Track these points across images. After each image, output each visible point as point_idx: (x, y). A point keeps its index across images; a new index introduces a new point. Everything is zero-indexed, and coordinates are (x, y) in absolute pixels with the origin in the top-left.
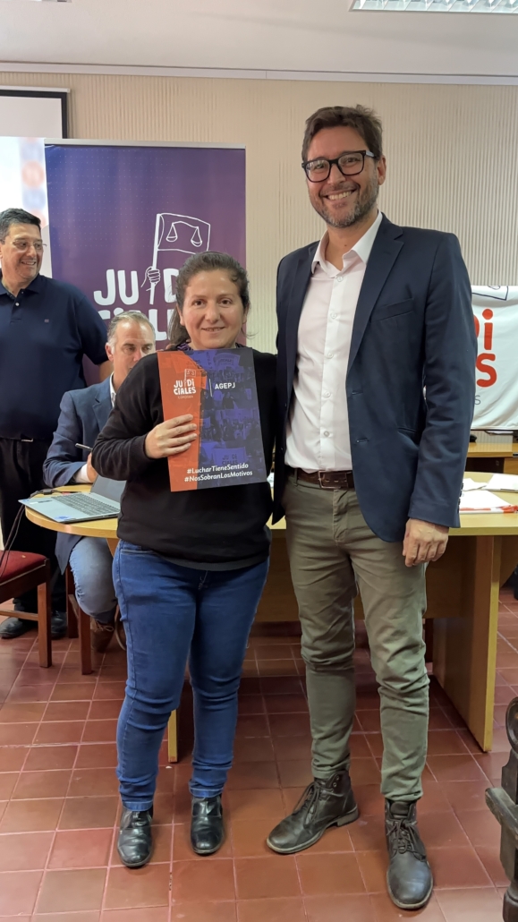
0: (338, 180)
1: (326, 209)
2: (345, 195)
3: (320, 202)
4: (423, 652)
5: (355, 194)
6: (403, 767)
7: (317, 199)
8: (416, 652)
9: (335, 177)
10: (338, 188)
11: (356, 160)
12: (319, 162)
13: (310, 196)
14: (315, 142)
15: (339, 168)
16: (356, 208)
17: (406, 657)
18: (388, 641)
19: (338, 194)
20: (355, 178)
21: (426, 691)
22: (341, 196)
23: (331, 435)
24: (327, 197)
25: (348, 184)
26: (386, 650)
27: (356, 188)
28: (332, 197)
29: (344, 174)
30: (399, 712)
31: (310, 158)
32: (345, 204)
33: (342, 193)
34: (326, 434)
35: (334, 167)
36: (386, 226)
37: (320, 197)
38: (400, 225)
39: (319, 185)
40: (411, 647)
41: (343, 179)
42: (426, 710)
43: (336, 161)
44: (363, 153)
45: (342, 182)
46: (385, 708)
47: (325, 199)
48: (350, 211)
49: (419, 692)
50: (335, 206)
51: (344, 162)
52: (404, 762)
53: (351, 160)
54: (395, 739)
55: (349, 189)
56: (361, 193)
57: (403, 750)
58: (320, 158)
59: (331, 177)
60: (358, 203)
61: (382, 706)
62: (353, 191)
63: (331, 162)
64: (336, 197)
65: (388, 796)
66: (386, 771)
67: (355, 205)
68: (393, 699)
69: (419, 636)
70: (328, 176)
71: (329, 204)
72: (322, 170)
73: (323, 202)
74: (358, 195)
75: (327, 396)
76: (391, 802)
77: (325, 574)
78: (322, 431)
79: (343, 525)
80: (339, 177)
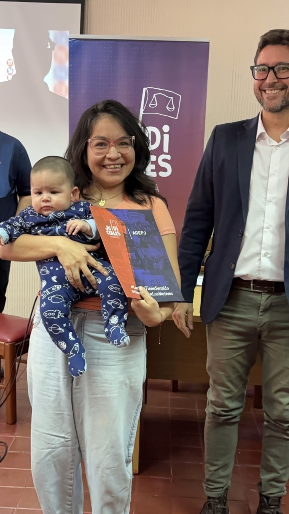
0: (272, 81)
1: (263, 99)
2: (276, 91)
3: (259, 93)
5: (283, 92)
7: (258, 91)
9: (271, 78)
10: (272, 86)
11: (287, 69)
12: (261, 67)
13: (254, 88)
15: (275, 73)
16: (283, 101)
19: (271, 90)
20: (284, 81)
22: (273, 92)
24: (265, 91)
25: (279, 85)
27: (284, 88)
28: (267, 92)
29: (277, 78)
32: (274, 98)
33: (274, 90)
35: (271, 72)
37: (260, 90)
39: (261, 82)
41: (276, 81)
43: (272, 68)
45: (275, 83)
47: (263, 92)
50: (269, 98)
51: (278, 70)
53: (283, 69)
55: (280, 88)
57: (280, 464)
58: (263, 65)
59: (268, 79)
60: (285, 98)
62: (282, 89)
63: (270, 68)
64: (270, 92)
67: (282, 99)
70: (267, 77)
71: (265, 96)
72: (263, 72)
73: (261, 94)
74: (286, 92)
75: (268, 228)
76: (268, 498)
77: (242, 351)
78: (263, 252)
79: (265, 318)
80: (274, 79)
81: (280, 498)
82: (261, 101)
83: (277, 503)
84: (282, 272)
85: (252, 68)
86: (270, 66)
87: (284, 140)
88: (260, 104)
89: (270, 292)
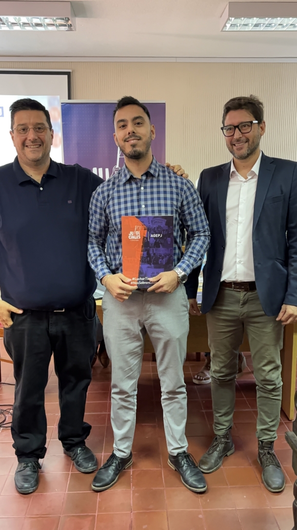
0: (238, 137)
1: (234, 150)
2: (242, 144)
3: (231, 147)
4: (280, 369)
5: (247, 144)
6: (269, 426)
7: (230, 145)
8: (278, 370)
9: (237, 134)
10: (238, 140)
11: (248, 125)
12: (229, 127)
14: (228, 117)
15: (240, 130)
16: (248, 150)
17: (273, 373)
18: (265, 366)
19: (239, 144)
20: (247, 135)
21: (281, 388)
22: (240, 144)
23: (242, 263)
24: (234, 145)
25: (244, 139)
26: (264, 371)
27: (247, 141)
28: (236, 145)
29: (242, 133)
30: (267, 399)
31: (226, 125)
34: (240, 262)
35: (237, 129)
36: (264, 158)
37: (231, 145)
38: (271, 156)
39: (230, 138)
40: (276, 368)
41: (241, 136)
42: (280, 398)
43: (237, 127)
44: (251, 122)
45: (241, 138)
46: (259, 397)
47: (234, 146)
48: (244, 151)
49: (279, 389)
50: (237, 149)
51: (242, 127)
52: (270, 424)
53: (245, 126)
54: (265, 412)
55: (244, 141)
56: (250, 143)
57: (269, 418)
58: (230, 125)
59: (235, 135)
60: (249, 148)
61: (258, 396)
62: (246, 142)
63: (236, 127)
64: (238, 145)
65: (260, 439)
66: (259, 427)
68: (265, 393)
69: (279, 362)
71: (235, 148)
72: (231, 130)
73: (232, 148)
74: (249, 144)
75: (240, 242)
76: (262, 442)
77: (230, 334)
78: (238, 260)
79: (245, 309)
80: (240, 135)
81: (273, 442)
82: (232, 152)
83: (269, 446)
84: (253, 274)
85: (222, 129)
86: (236, 125)
87: (249, 177)
88: (231, 154)
89: (246, 290)
